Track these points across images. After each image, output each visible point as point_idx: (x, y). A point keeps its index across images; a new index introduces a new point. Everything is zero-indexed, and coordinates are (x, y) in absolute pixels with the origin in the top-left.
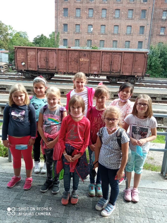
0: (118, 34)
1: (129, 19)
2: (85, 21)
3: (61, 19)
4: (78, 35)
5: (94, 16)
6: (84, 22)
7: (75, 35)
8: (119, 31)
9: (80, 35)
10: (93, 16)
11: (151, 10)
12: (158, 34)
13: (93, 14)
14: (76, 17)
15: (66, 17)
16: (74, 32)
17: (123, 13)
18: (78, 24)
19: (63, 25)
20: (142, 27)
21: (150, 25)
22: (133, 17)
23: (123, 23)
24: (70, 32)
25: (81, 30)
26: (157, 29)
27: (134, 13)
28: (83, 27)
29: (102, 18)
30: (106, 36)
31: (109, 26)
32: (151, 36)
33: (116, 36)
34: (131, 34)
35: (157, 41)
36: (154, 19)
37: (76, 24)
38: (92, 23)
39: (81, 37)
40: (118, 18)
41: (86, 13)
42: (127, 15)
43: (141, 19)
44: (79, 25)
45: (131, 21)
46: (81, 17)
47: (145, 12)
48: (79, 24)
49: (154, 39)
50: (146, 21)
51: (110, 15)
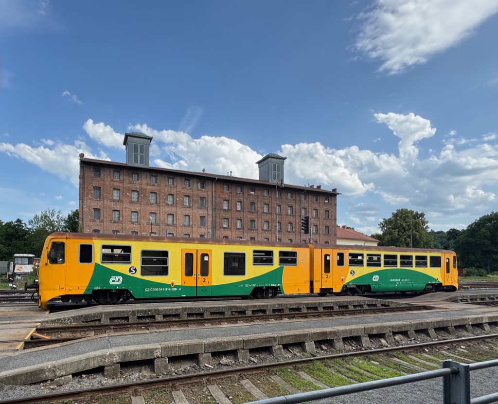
0: (173, 225)
1: (186, 207)
2: (127, 206)
3: (89, 201)
4: (116, 224)
5: (140, 201)
6: (126, 208)
7: (111, 224)
8: (175, 221)
9: (120, 224)
10: (138, 201)
11: (211, 198)
12: (221, 226)
13: (138, 198)
14: (114, 201)
15: (98, 199)
16: (111, 220)
17: (178, 199)
18: (116, 209)
19: (92, 210)
20: (202, 217)
21: (211, 216)
22: (191, 205)
23: (180, 212)
24: (105, 220)
25: (121, 218)
26: (219, 220)
27: (191, 200)
28: (124, 214)
29: (151, 204)
30: (158, 227)
31: (161, 215)
32: (214, 228)
33: (171, 228)
34: (189, 225)
35: (221, 234)
36: (215, 209)
37: (113, 209)
38: (137, 209)
39: (122, 228)
40: (172, 205)
41: (129, 196)
42: (183, 202)
43: (200, 208)
44: (119, 211)
45: (188, 209)
46: (120, 201)
47: (203, 200)
48: (118, 209)
49: (218, 232)
50: (206, 211)
51: (161, 201)
